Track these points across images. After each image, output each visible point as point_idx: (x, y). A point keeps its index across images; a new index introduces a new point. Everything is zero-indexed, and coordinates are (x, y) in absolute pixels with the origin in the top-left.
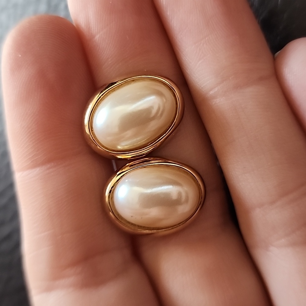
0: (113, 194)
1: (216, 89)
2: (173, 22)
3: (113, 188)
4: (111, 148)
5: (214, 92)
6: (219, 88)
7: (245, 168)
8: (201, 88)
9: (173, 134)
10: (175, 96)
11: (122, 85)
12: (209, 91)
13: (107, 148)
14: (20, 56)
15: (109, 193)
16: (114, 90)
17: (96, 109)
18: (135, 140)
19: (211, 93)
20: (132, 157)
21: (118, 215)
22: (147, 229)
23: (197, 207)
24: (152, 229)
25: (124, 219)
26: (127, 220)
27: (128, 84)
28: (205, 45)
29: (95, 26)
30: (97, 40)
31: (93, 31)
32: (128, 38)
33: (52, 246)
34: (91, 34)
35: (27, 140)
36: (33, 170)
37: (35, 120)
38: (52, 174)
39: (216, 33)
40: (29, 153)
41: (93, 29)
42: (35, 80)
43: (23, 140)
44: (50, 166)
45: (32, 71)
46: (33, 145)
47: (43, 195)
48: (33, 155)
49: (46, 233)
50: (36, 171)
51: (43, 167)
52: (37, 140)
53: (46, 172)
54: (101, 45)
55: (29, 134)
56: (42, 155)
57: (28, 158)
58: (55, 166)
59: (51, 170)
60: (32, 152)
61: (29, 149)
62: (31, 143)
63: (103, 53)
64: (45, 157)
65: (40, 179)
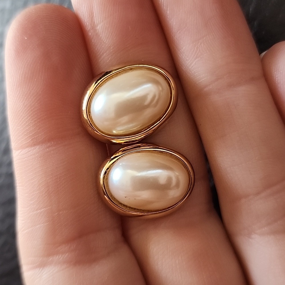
0: (108, 175)
4: (107, 132)
9: (166, 122)
10: (170, 86)
11: (120, 73)
13: (102, 132)
14: (26, 38)
15: (104, 174)
16: (112, 77)
17: (94, 95)
18: (131, 125)
20: (125, 142)
21: (111, 196)
22: (138, 211)
23: (187, 193)
24: (142, 211)
25: (117, 200)
26: (120, 201)
27: (126, 72)
28: (202, 44)
29: (98, 16)
30: (100, 29)
31: (96, 21)
32: (130, 28)
33: (48, 222)
34: (94, 22)
35: (29, 118)
36: (33, 148)
37: (38, 99)
38: (52, 152)
39: (213, 34)
40: (30, 131)
41: (97, 18)
42: (40, 62)
43: (24, 118)
44: (50, 145)
45: (37, 53)
46: (35, 124)
47: (42, 173)
48: (34, 133)
49: (42, 210)
50: (35, 149)
51: (43, 146)
52: (39, 118)
53: (46, 150)
54: (104, 33)
55: (31, 113)
56: (42, 134)
57: (29, 136)
58: (55, 145)
59: (51, 148)
60: (33, 130)
61: (30, 127)
62: (33, 121)
63: (105, 41)
64: (46, 136)
65: (40, 157)
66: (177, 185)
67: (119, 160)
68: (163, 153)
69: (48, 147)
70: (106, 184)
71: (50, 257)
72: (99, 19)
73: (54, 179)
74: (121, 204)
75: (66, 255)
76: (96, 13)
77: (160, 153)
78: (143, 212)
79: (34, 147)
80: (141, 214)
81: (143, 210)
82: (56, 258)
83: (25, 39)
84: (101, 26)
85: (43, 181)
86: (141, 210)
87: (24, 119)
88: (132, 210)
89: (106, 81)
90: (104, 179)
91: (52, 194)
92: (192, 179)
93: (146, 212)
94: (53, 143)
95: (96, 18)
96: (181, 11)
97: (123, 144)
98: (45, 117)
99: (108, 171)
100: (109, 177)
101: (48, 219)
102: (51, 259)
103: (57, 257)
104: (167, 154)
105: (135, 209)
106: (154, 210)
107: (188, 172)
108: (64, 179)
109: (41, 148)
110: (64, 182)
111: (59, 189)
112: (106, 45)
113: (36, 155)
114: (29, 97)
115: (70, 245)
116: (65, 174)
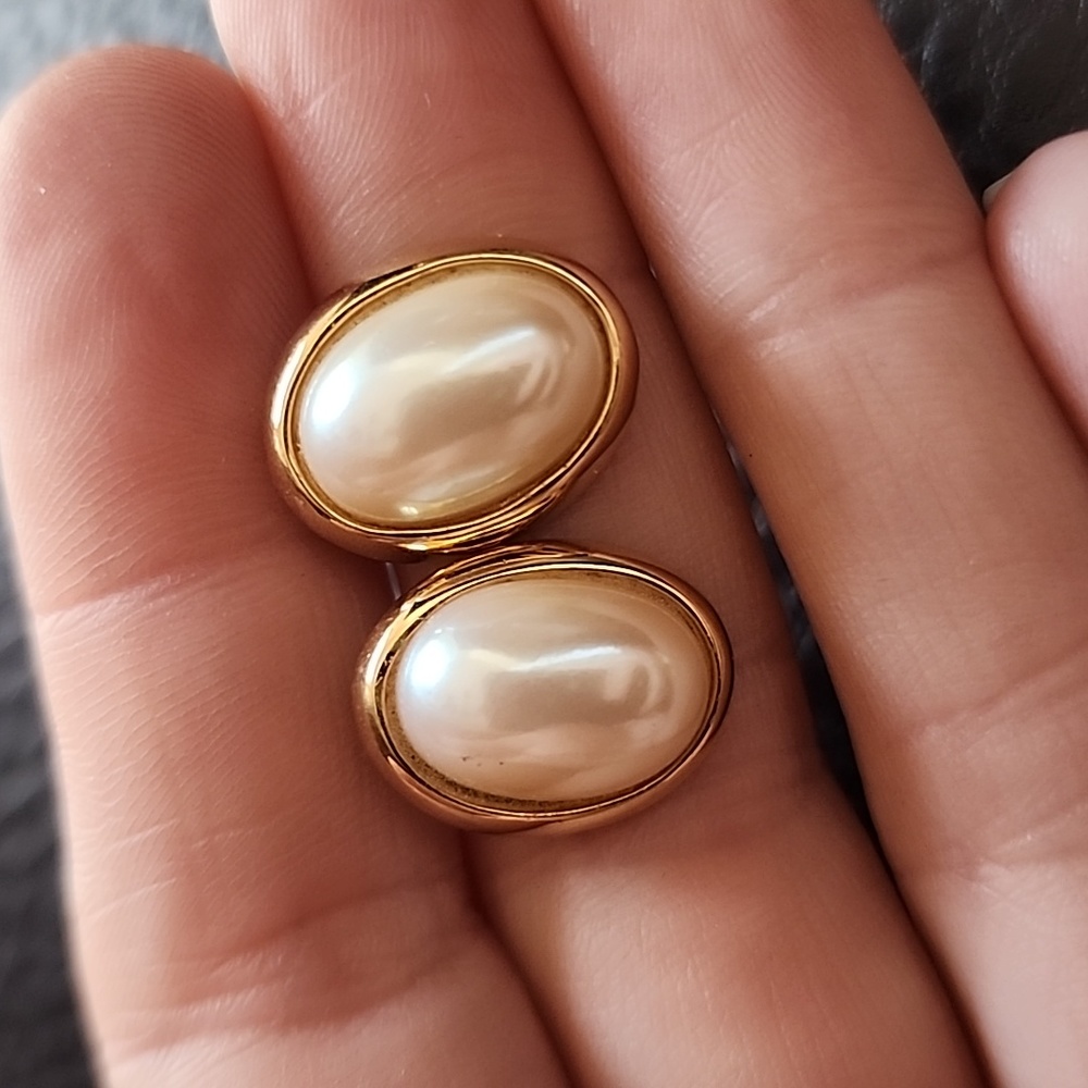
0: (394, 678)
1: (772, 304)
2: (609, 71)
3: (393, 658)
5: (763, 313)
6: (783, 297)
7: (884, 580)
8: (716, 302)
11: (411, 288)
12: (749, 311)
14: (43, 191)
15: (379, 676)
16: (381, 302)
19: (755, 316)
20: (456, 545)
21: (413, 757)
22: (520, 809)
23: (705, 725)
24: (538, 808)
25: (436, 772)
26: (447, 775)
27: (433, 282)
28: (726, 146)
29: (307, 68)
30: (318, 115)
31: (300, 85)
32: (428, 101)
33: (173, 876)
34: (295, 94)
35: (74, 493)
36: (99, 602)
37: (100, 419)
38: (168, 614)
39: (765, 103)
40: (84, 542)
41: (303, 78)
42: (97, 277)
43: (59, 496)
44: (159, 588)
45: (84, 243)
46: (96, 512)
47: (137, 694)
48: (96, 548)
49: (150, 831)
50: (108, 605)
51: (134, 592)
52: (110, 492)
53: (145, 608)
54: (332, 131)
55: (80, 473)
56: (127, 548)
57: (79, 559)
58: (178, 586)
59: (163, 599)
60: (91, 536)
61: (80, 528)
62: (90, 504)
63: (338, 160)
64: (142, 555)
65: (125, 637)
66: (664, 705)
67: (432, 618)
68: (600, 576)
69: (154, 596)
70: (390, 711)
71: (191, 1008)
72: (310, 79)
73: (182, 715)
74: (452, 784)
75: (250, 995)
76: (300, 59)
77: (588, 578)
78: (541, 809)
79: (102, 598)
80: (532, 819)
81: (540, 804)
82: (214, 1007)
83: (39, 193)
84: (321, 102)
85: (143, 723)
86: (532, 802)
87: (55, 500)
88: (498, 805)
89: (356, 319)
90: (380, 693)
91: (178, 773)
92: (722, 672)
93: (553, 807)
94: (169, 578)
95: (300, 76)
96: (637, 32)
97: (446, 551)
98: (132, 485)
99: (391, 662)
100: (398, 684)
101: (170, 864)
102: (196, 1011)
103: (218, 1005)
104: (616, 578)
105: (508, 800)
106: (583, 800)
107: (705, 642)
108: (217, 712)
109: (129, 601)
110: (218, 724)
111: (205, 750)
112: (343, 173)
113: (113, 630)
114: (69, 412)
115: (260, 955)
116: (221, 694)
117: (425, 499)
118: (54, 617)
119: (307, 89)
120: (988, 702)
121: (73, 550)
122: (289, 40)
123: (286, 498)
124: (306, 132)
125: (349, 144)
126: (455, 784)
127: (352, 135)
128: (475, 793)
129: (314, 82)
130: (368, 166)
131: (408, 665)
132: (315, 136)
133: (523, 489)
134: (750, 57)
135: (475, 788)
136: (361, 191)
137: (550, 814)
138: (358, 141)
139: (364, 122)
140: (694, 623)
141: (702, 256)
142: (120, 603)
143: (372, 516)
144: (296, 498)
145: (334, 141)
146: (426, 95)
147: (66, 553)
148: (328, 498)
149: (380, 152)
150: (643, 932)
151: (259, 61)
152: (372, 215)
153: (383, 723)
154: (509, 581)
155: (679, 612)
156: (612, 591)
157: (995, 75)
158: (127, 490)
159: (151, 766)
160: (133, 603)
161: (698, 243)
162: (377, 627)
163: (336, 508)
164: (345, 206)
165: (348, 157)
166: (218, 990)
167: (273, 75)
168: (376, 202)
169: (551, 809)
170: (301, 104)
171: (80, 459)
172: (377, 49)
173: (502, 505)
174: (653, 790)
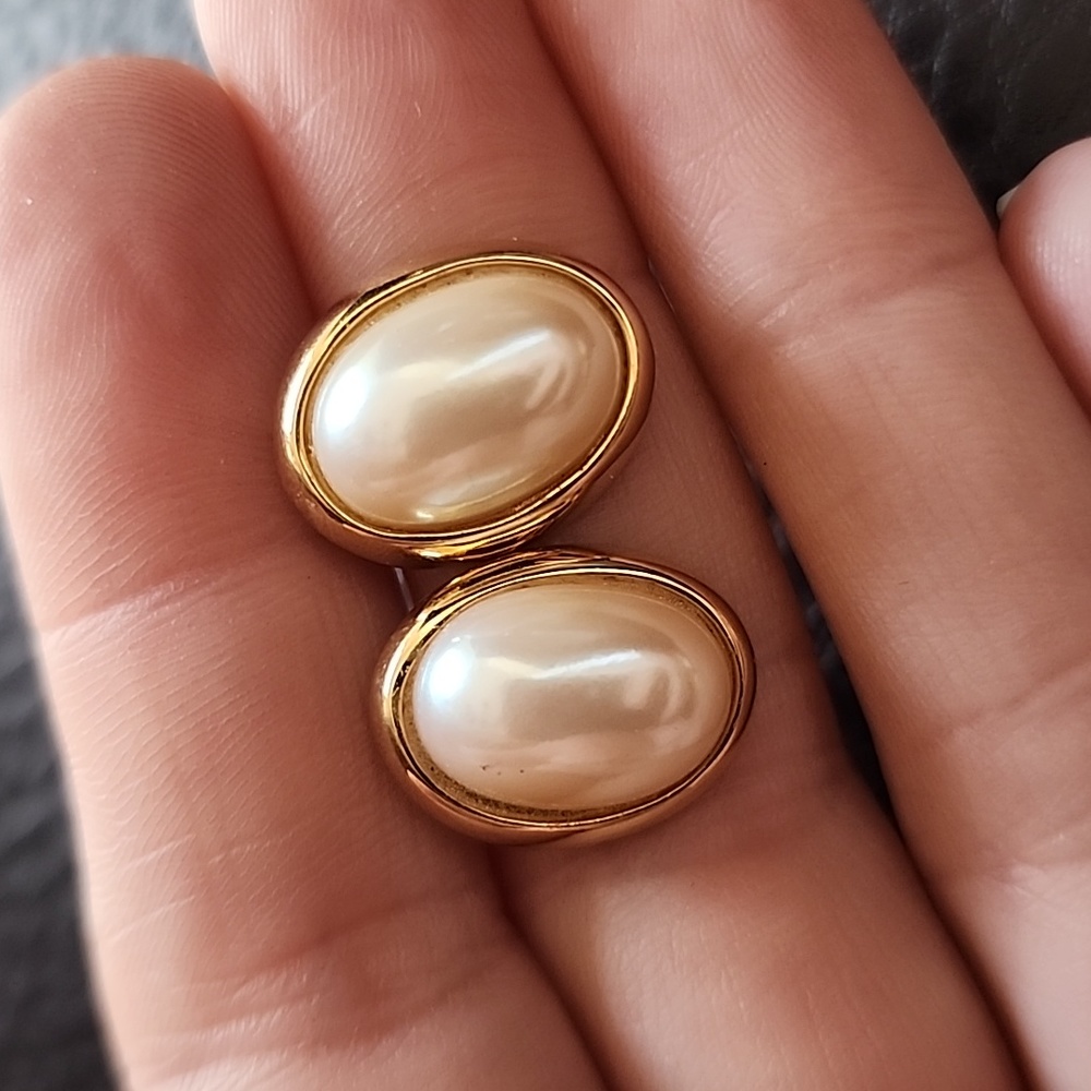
0: (411, 690)
1: (782, 310)
5: (773, 321)
6: (792, 302)
8: (726, 310)
12: (759, 319)
15: (396, 687)
19: (765, 323)
20: (469, 553)
21: (432, 769)
22: (542, 819)
23: (728, 729)
24: (560, 818)
25: (456, 783)
26: (467, 786)
27: (449, 284)
28: (730, 156)
29: (296, 82)
30: (309, 128)
31: (290, 100)
32: (419, 110)
33: (191, 894)
34: (285, 110)
35: (72, 503)
36: (103, 614)
37: (96, 426)
38: (173, 622)
39: (767, 113)
40: (84, 552)
41: (293, 92)
42: (87, 284)
43: (57, 507)
44: (162, 596)
45: (73, 251)
46: (96, 521)
47: (146, 707)
48: (97, 558)
49: (164, 849)
50: (110, 617)
51: (137, 602)
52: (109, 500)
53: (149, 617)
54: (323, 143)
55: (78, 482)
56: (128, 557)
57: (81, 571)
58: (182, 593)
59: (167, 608)
60: (92, 545)
61: (81, 538)
62: (89, 513)
63: (331, 172)
64: (143, 563)
65: (130, 648)
66: (687, 710)
67: (447, 627)
68: (617, 581)
69: (157, 605)
70: (408, 723)
71: (215, 1030)
73: (191, 726)
74: (472, 795)
75: (275, 1018)
76: (288, 73)
78: (564, 818)
79: (104, 610)
80: (556, 829)
81: (563, 813)
82: (239, 1029)
83: (26, 204)
84: (311, 116)
85: (152, 736)
87: (54, 512)
88: (519, 816)
90: (397, 704)
91: (191, 786)
92: (745, 675)
94: (172, 586)
95: (289, 91)
97: (461, 559)
99: (408, 672)
100: (414, 694)
101: (188, 881)
102: (221, 1034)
104: (633, 582)
105: (530, 811)
106: (605, 808)
107: (726, 645)
108: (228, 721)
109: (133, 611)
110: (230, 734)
111: (216, 762)
112: (336, 185)
113: (118, 641)
114: (65, 420)
115: (284, 975)
116: (231, 703)
117: (439, 503)
118: (58, 633)
119: (296, 102)
120: (1016, 702)
121: (74, 562)
122: (277, 56)
123: (296, 501)
124: (297, 146)
125: (340, 157)
126: (476, 795)
127: (343, 147)
128: (496, 804)
129: (303, 96)
130: (361, 177)
131: (425, 674)
132: (307, 150)
133: (539, 492)
134: (750, 67)
135: (497, 799)
136: (354, 203)
137: (572, 824)
138: (349, 152)
139: (355, 133)
140: (714, 625)
141: (710, 266)
142: (124, 613)
143: (385, 519)
144: (307, 501)
145: (326, 153)
146: (416, 104)
147: (67, 565)
148: (340, 501)
149: (372, 163)
150: (674, 945)
151: (248, 77)
152: (366, 227)
153: (400, 735)
154: (524, 587)
155: (698, 615)
156: (631, 595)
157: (1007, 86)
158: (126, 497)
159: (162, 781)
160: (136, 613)
161: (706, 253)
162: (393, 637)
163: (348, 511)
164: (339, 219)
165: (340, 169)
166: (241, 1012)
167: (262, 88)
168: (369, 214)
169: (574, 818)
170: (292, 119)
171: (76, 468)
172: (366, 59)
173: (517, 509)
174: (677, 796)
